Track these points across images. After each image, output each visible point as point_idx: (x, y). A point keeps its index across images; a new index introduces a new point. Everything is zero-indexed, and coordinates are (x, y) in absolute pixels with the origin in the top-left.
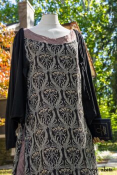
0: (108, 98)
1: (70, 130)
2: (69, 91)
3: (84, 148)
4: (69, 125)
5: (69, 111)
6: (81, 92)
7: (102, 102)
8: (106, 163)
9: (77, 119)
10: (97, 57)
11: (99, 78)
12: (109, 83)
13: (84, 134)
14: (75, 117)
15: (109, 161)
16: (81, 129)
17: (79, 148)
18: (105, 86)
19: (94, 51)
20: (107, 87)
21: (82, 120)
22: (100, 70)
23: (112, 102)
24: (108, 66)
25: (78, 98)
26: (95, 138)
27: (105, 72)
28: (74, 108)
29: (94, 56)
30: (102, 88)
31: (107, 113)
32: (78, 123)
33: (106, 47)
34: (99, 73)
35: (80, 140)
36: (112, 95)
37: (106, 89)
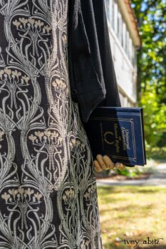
0: (158, 82)
1: (17, 134)
2: (24, 21)
3: (57, 188)
4: (16, 120)
5: (18, 80)
6: (63, 29)
7: (148, 88)
8: (146, 178)
9: (45, 104)
10: (145, 18)
11: (146, 51)
12: (161, 59)
13: (61, 148)
14: (37, 98)
15: (151, 176)
16: (55, 135)
17: (40, 188)
18: (155, 64)
19: (141, 7)
20: (158, 65)
21: (60, 108)
22: (148, 38)
23: (163, 88)
24: (162, 33)
25: (50, 43)
26: (99, 157)
27: (156, 42)
28: (37, 72)
29: (141, 15)
30: (150, 67)
31: (155, 104)
32: (46, 115)
33: (161, 4)
34: (147, 43)
35: (47, 164)
36: (164, 78)
37: (156, 68)
